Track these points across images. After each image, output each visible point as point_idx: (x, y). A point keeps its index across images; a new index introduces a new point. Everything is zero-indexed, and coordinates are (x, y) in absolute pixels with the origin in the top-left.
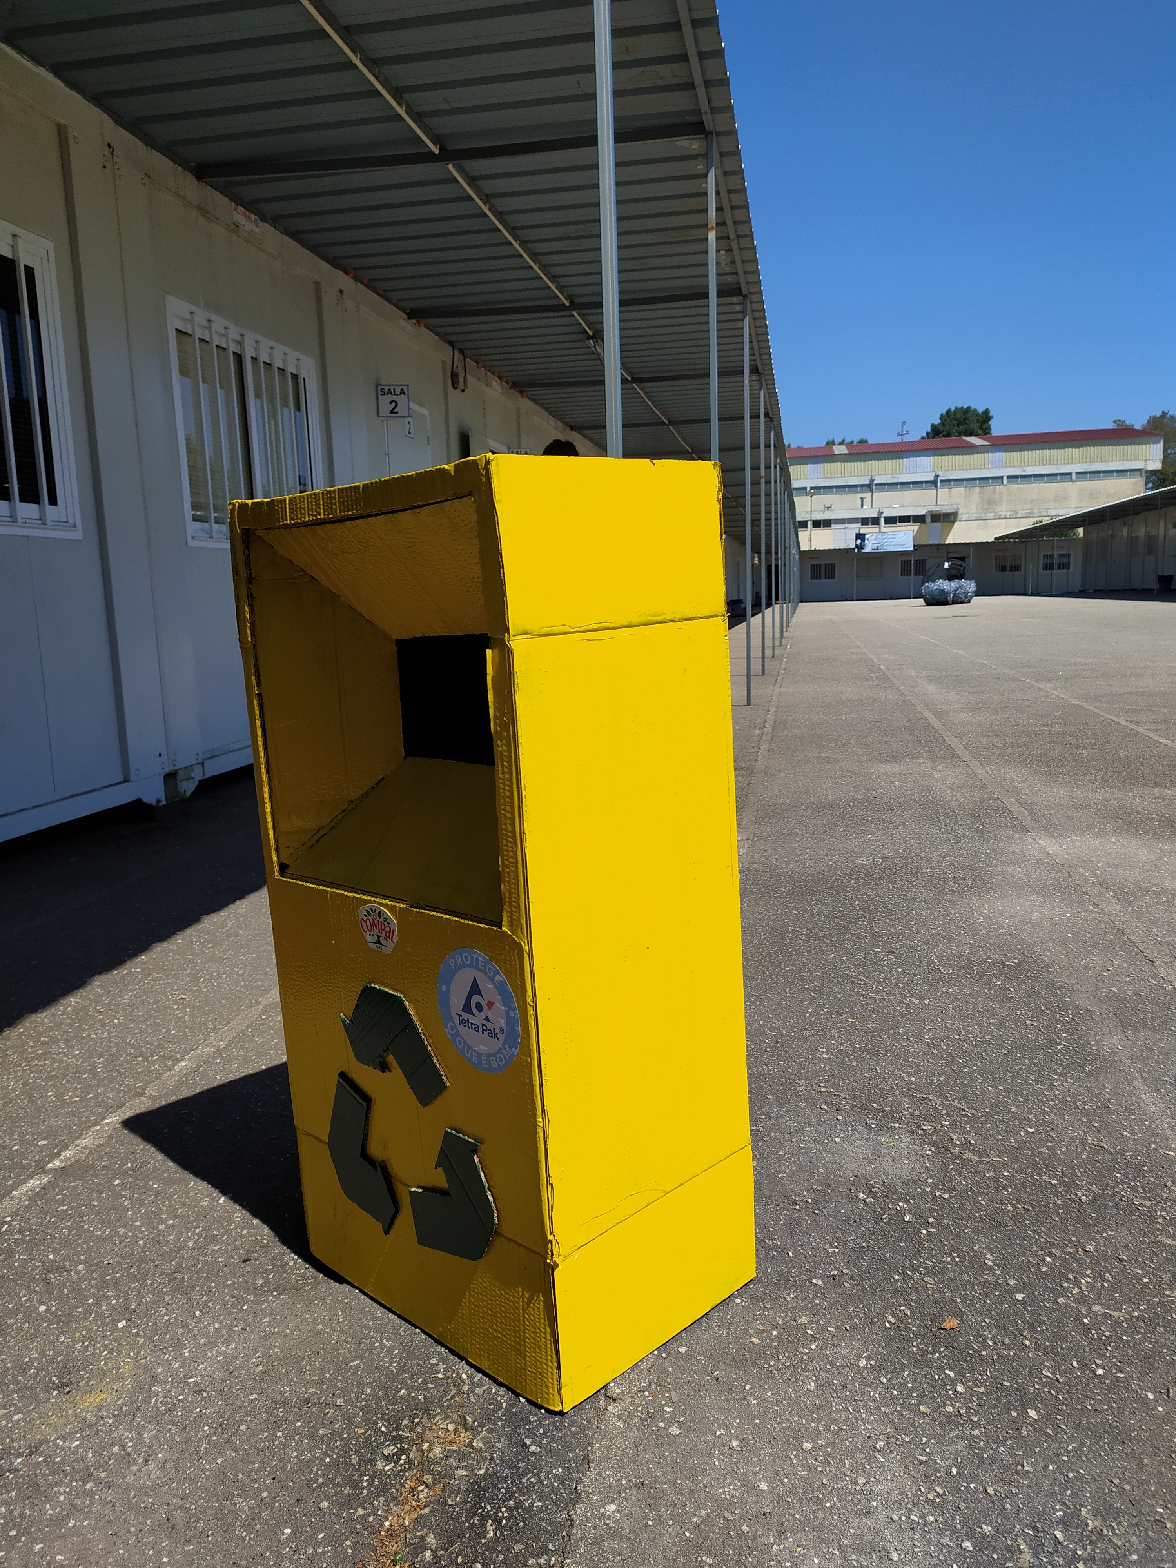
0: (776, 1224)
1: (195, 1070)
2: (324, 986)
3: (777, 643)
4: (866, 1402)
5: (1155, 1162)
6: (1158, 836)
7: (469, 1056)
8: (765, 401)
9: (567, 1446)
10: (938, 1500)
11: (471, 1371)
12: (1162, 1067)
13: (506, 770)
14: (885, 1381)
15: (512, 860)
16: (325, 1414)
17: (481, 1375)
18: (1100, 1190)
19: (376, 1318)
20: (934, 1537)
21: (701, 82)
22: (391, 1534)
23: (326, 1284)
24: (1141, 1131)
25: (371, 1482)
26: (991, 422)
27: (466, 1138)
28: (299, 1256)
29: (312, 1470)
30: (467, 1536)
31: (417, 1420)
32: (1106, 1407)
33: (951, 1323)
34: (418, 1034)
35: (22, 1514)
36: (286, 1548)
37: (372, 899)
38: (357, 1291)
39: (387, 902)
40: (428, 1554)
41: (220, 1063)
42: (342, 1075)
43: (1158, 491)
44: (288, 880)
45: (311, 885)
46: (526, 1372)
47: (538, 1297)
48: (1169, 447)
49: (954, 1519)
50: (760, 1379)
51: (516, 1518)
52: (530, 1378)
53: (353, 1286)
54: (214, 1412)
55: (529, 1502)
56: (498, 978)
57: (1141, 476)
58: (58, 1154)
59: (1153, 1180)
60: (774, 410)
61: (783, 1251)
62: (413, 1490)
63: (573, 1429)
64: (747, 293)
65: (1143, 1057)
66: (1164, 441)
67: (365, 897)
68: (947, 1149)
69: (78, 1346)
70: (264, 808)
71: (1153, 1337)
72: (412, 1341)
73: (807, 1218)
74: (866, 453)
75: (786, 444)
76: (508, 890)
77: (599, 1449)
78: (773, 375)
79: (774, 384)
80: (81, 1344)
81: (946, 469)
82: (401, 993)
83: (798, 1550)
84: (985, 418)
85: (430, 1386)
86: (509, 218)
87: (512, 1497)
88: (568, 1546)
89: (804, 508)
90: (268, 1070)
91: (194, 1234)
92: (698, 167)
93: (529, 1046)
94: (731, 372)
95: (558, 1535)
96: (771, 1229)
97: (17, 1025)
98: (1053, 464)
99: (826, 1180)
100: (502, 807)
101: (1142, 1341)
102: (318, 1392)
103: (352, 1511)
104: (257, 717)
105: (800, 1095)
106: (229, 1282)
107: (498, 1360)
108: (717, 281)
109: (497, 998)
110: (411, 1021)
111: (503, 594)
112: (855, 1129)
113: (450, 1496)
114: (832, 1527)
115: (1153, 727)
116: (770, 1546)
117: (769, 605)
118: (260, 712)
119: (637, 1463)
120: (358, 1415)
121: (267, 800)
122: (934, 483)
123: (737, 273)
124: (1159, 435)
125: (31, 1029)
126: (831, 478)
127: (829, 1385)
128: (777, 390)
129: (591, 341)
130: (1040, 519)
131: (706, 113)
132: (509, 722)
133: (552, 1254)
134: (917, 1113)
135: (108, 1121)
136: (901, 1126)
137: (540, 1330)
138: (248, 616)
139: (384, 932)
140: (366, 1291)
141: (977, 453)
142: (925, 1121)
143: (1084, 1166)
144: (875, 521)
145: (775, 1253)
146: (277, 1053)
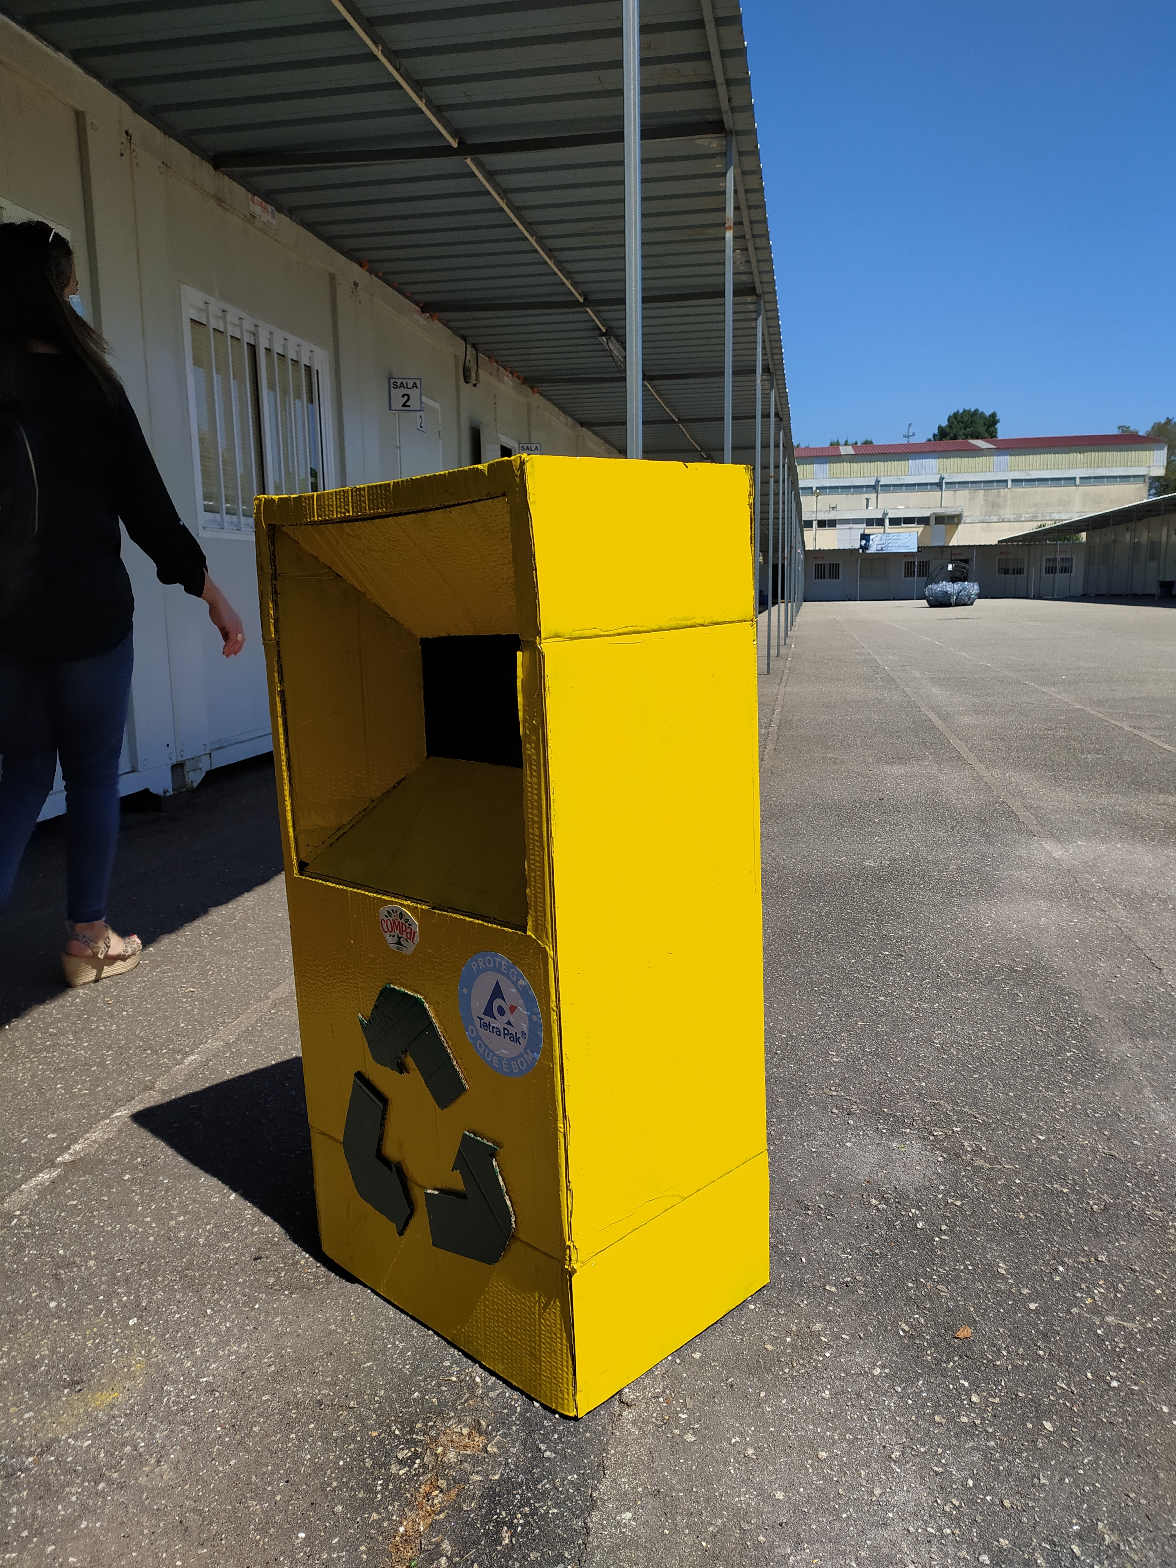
0: (789, 1229)
1: (204, 1064)
2: (341, 985)
3: (782, 642)
4: (881, 1411)
5: (1166, 1171)
6: (1163, 842)
7: (489, 1059)
8: (775, 401)
9: (582, 1452)
10: (954, 1512)
11: (485, 1374)
12: (1171, 1075)
13: (534, 773)
14: (899, 1390)
15: (538, 864)
16: (338, 1417)
17: (494, 1378)
18: (1112, 1199)
19: (387, 1319)
20: (951, 1550)
21: (723, 81)
22: (406, 1539)
23: (338, 1284)
24: (1151, 1140)
25: (385, 1486)
26: (997, 426)
27: (485, 1141)
28: (310, 1255)
29: (326, 1473)
30: (483, 1542)
31: (431, 1424)
32: (1121, 1420)
33: (965, 1332)
34: (437, 1036)
35: (33, 1515)
36: (300, 1553)
37: (393, 900)
38: (369, 1291)
39: (409, 903)
40: (443, 1560)
41: (230, 1057)
42: (359, 1075)
43: (1161, 497)
44: (307, 878)
45: (331, 884)
46: (541, 1377)
47: (555, 1302)
48: (1173, 454)
49: (970, 1531)
50: (775, 1386)
51: (532, 1525)
52: (544, 1383)
53: (365, 1286)
54: (227, 1413)
55: (545, 1508)
56: (521, 982)
57: (1145, 482)
58: (68, 1148)
59: (1164, 1189)
60: (784, 410)
61: (796, 1256)
62: (427, 1495)
63: (588, 1435)
64: (761, 292)
65: (1152, 1066)
66: (1168, 448)
67: (386, 898)
68: (958, 1155)
69: (89, 1343)
70: (284, 806)
71: (1167, 1349)
72: (424, 1343)
73: (819, 1223)
74: (873, 454)
75: (795, 444)
76: (534, 894)
77: (614, 1455)
78: (784, 375)
79: (785, 384)
80: (92, 1341)
81: (952, 471)
82: (421, 995)
83: (815, 1561)
84: (992, 422)
85: (444, 1388)
86: (526, 214)
87: (527, 1503)
88: (584, 1555)
89: (811, 507)
90: (278, 1065)
91: (205, 1230)
92: (717, 166)
93: (552, 1050)
94: (744, 371)
95: (574, 1543)
96: (784, 1234)
97: (25, 1016)
98: (1058, 469)
99: (839, 1185)
100: (530, 811)
101: (1156, 1353)
102: (331, 1394)
103: (366, 1515)
104: (279, 714)
105: (811, 1099)
106: (241, 1280)
107: (512, 1364)
108: (734, 280)
109: (520, 1002)
110: (431, 1023)
111: (535, 597)
112: (867, 1134)
113: (464, 1502)
114: (848, 1538)
115: (1156, 733)
116: (786, 1557)
117: (775, 603)
118: (282, 710)
119: (653, 1470)
120: (370, 1418)
121: (287, 798)
122: (939, 485)
123: (751, 273)
124: (1165, 442)
125: (39, 1020)
126: (837, 478)
127: (843, 1393)
128: (787, 390)
129: (604, 338)
130: (1044, 522)
131: (727, 112)
132: (538, 725)
133: (570, 1260)
134: (928, 1118)
135: (117, 1114)
136: (912, 1132)
137: (556, 1335)
138: (272, 612)
139: (404, 933)
140: (378, 1291)
141: (982, 456)
142: (936, 1126)
143: (1095, 1175)
144: (880, 522)
145: (788, 1259)
146: (287, 1048)
